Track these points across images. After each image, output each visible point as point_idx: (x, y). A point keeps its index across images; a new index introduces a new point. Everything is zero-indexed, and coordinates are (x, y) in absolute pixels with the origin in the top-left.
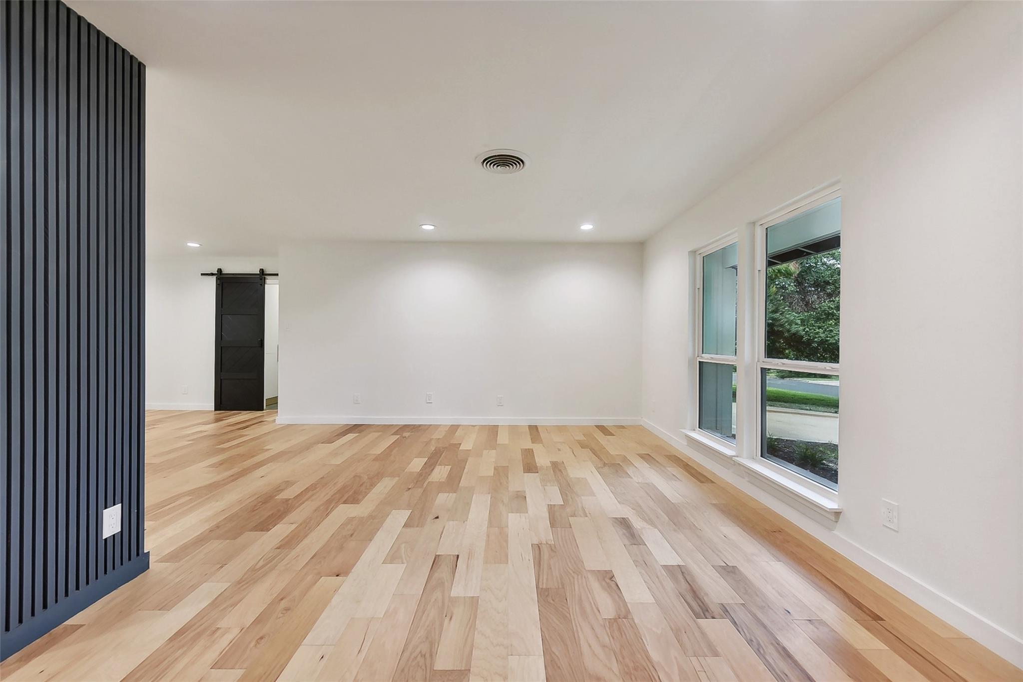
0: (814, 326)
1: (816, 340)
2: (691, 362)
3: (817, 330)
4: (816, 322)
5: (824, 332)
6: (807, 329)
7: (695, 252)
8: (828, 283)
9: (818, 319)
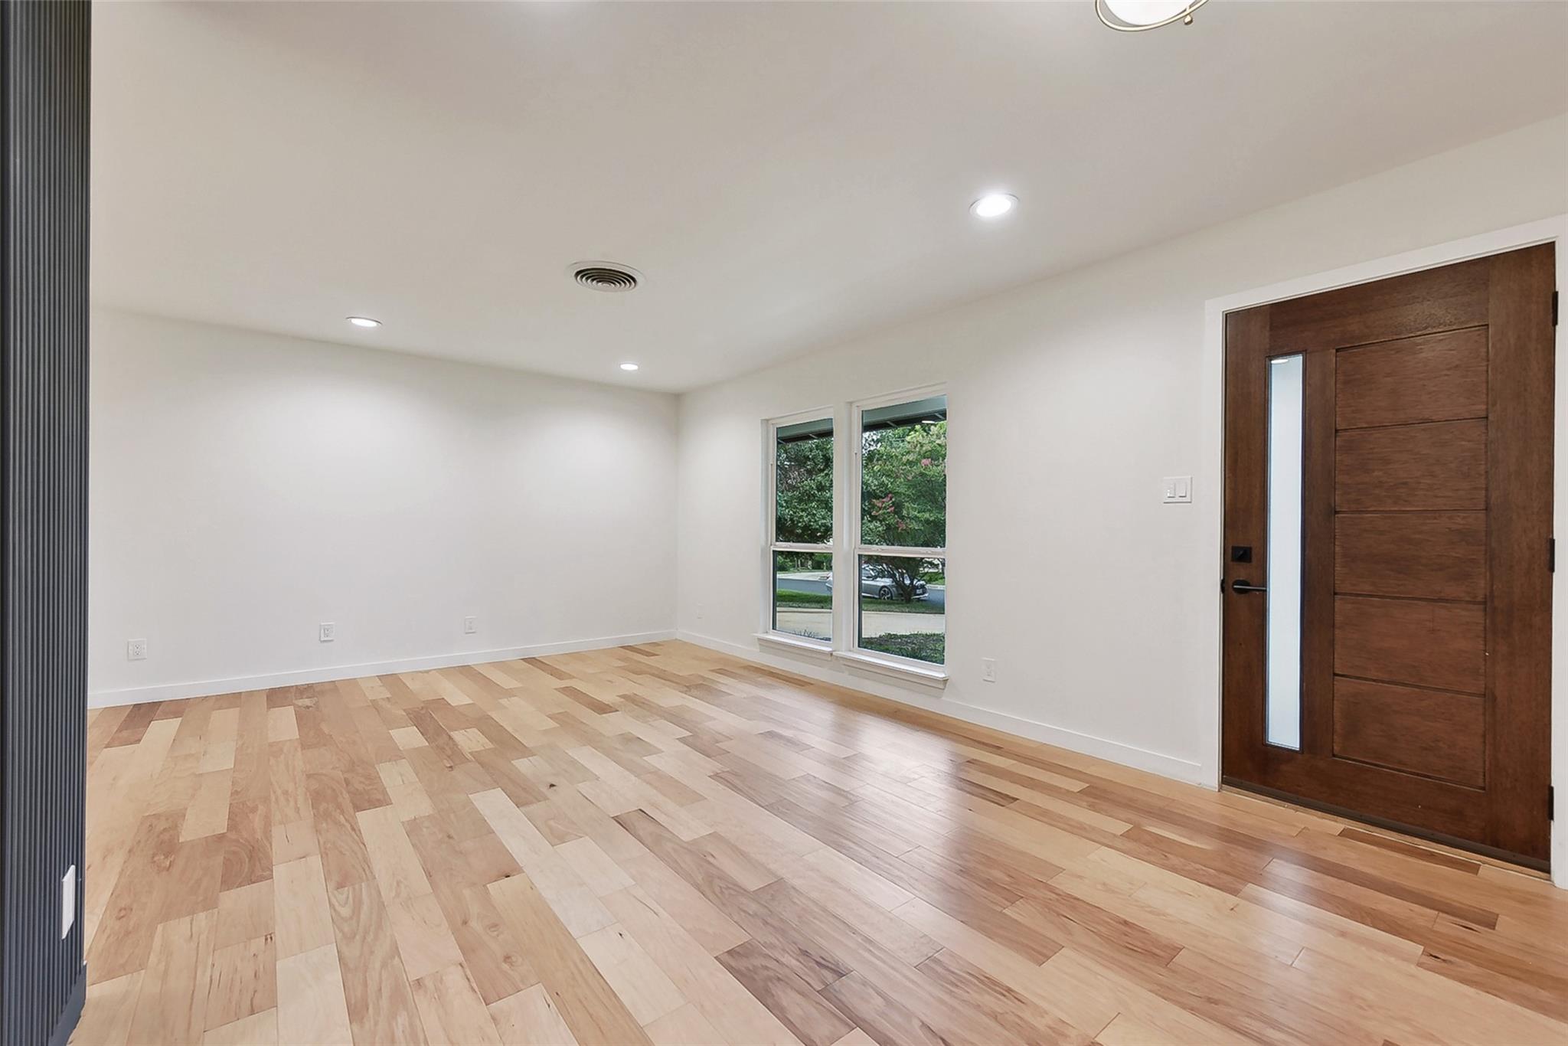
0: (797, 508)
1: (800, 524)
2: (764, 551)
3: (801, 514)
4: (799, 503)
5: (807, 516)
6: (791, 512)
7: (767, 420)
8: (807, 458)
9: (800, 501)
